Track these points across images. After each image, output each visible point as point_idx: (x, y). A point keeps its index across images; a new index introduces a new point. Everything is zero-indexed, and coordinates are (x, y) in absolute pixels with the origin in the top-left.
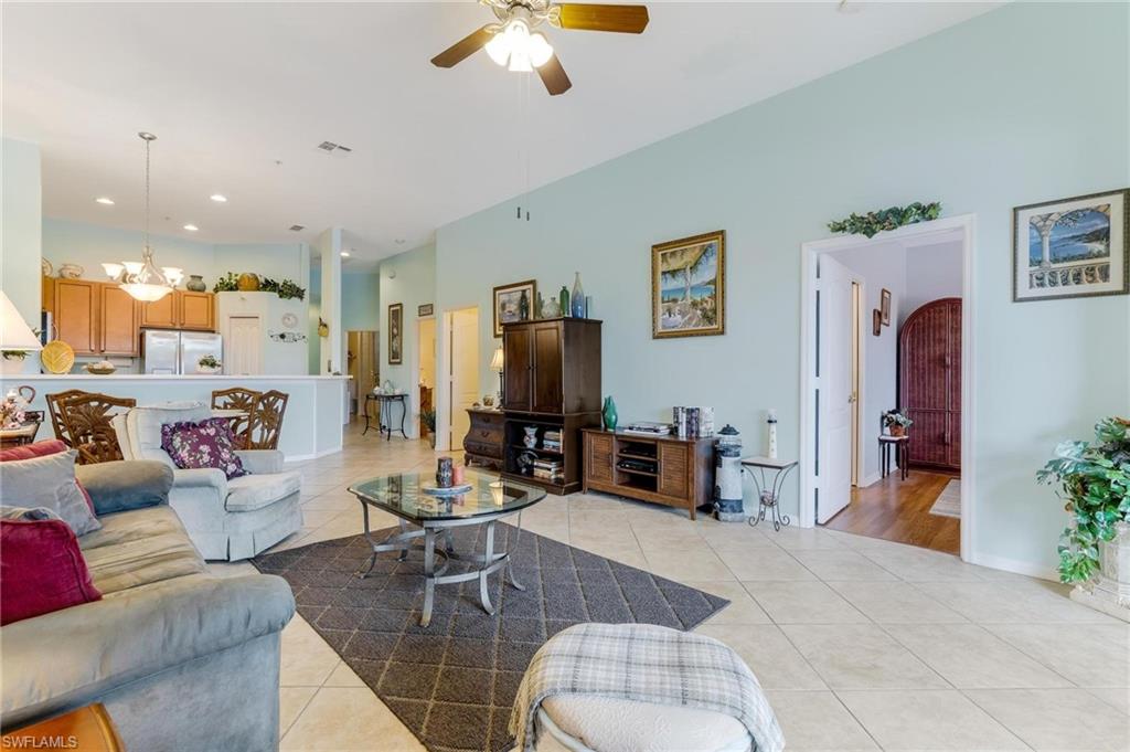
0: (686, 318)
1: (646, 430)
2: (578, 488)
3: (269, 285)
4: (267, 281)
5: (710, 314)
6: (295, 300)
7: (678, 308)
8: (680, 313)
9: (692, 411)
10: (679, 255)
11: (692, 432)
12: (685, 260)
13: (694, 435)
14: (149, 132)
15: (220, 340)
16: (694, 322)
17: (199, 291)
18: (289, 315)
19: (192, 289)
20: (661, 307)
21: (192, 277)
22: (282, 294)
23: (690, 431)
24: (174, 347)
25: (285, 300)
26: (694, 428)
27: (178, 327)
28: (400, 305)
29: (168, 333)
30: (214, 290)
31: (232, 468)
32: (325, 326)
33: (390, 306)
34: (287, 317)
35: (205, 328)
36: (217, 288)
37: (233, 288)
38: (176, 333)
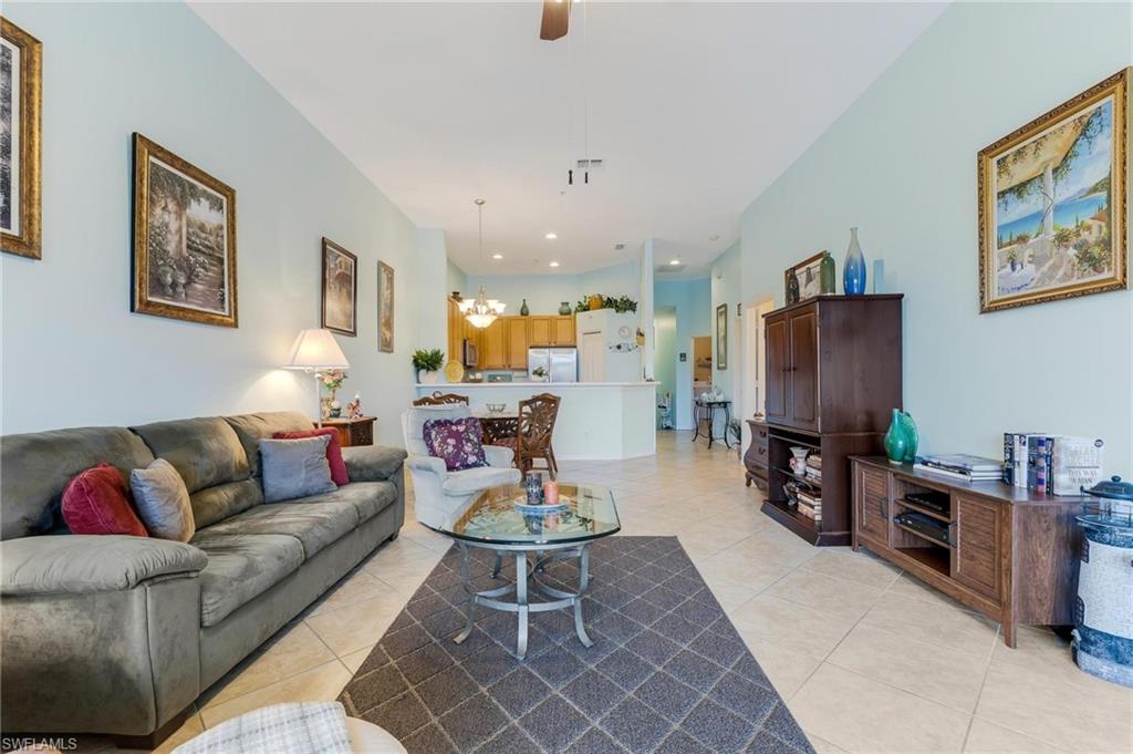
0: (1045, 268)
1: (947, 468)
2: (847, 541)
3: (610, 303)
4: (609, 299)
5: (1096, 251)
6: (629, 312)
7: (1029, 252)
8: (1034, 259)
9: (1041, 442)
10: (1030, 152)
11: (1040, 482)
12: (1041, 159)
13: (1043, 488)
14: (481, 199)
15: (575, 354)
16: (1061, 273)
17: (566, 314)
18: (625, 327)
19: (562, 313)
20: (996, 257)
21: (561, 303)
22: (618, 309)
23: (1035, 480)
24: (545, 361)
25: (619, 314)
26: (1044, 476)
27: (553, 345)
28: (725, 306)
29: (543, 350)
30: (575, 312)
31: (472, 459)
32: (642, 335)
33: (718, 308)
34: (621, 330)
35: (569, 344)
36: (577, 311)
37: (586, 309)
38: (547, 350)
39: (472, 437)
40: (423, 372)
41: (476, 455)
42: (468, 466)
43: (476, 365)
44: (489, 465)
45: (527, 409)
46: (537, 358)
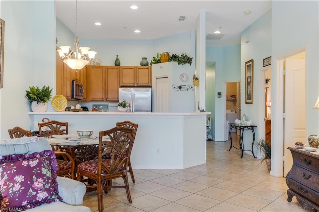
3: (174, 58)
4: (173, 55)
6: (187, 65)
15: (151, 91)
17: (145, 65)
18: (184, 74)
19: (142, 65)
21: (142, 58)
22: (180, 62)
24: (130, 96)
25: (181, 65)
27: (136, 85)
28: (252, 61)
29: (129, 88)
30: (151, 64)
31: (42, 195)
32: (197, 79)
33: (246, 63)
34: (182, 76)
35: (146, 85)
36: (152, 63)
37: (158, 62)
38: (132, 89)
39: (44, 171)
40: (34, 103)
41: (48, 190)
42: (37, 204)
43: (82, 98)
44: (60, 199)
45: (106, 138)
46: (125, 94)
